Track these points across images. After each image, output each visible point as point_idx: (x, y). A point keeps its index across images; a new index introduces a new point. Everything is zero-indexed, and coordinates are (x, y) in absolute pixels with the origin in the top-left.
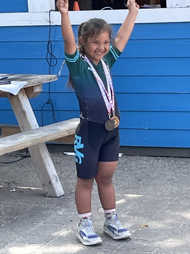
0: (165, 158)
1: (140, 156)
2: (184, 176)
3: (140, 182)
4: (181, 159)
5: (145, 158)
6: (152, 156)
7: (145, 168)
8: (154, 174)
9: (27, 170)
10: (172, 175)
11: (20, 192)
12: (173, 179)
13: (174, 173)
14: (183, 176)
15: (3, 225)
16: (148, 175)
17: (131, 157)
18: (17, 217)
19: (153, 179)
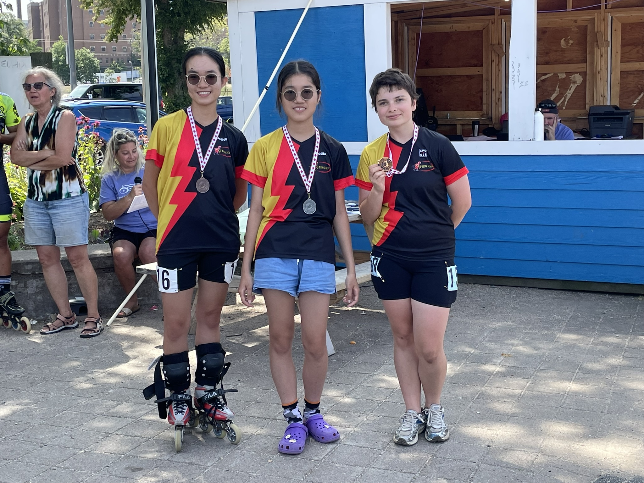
0: (500, 287)
1: (474, 284)
2: (527, 305)
3: (485, 309)
4: (516, 288)
5: (479, 286)
6: (486, 285)
7: (484, 296)
8: (495, 302)
9: (368, 294)
10: (514, 304)
11: (370, 315)
12: (517, 308)
13: (515, 302)
14: (525, 306)
15: (368, 347)
16: (491, 303)
17: (466, 285)
18: (379, 339)
19: (496, 307)
